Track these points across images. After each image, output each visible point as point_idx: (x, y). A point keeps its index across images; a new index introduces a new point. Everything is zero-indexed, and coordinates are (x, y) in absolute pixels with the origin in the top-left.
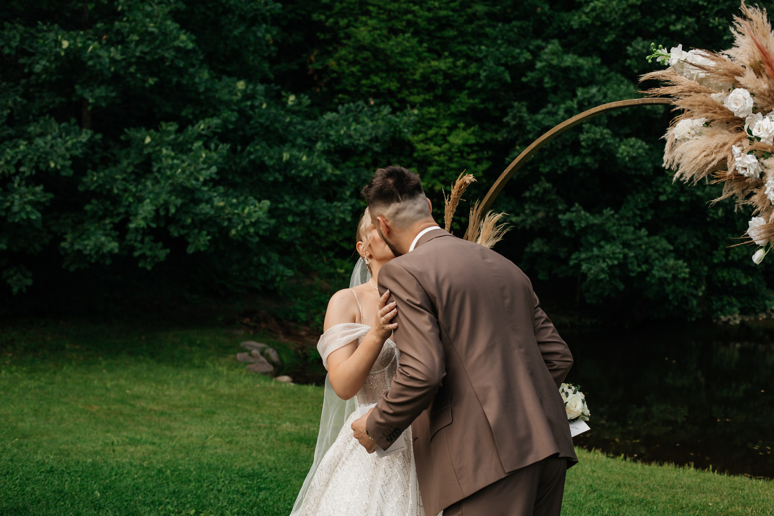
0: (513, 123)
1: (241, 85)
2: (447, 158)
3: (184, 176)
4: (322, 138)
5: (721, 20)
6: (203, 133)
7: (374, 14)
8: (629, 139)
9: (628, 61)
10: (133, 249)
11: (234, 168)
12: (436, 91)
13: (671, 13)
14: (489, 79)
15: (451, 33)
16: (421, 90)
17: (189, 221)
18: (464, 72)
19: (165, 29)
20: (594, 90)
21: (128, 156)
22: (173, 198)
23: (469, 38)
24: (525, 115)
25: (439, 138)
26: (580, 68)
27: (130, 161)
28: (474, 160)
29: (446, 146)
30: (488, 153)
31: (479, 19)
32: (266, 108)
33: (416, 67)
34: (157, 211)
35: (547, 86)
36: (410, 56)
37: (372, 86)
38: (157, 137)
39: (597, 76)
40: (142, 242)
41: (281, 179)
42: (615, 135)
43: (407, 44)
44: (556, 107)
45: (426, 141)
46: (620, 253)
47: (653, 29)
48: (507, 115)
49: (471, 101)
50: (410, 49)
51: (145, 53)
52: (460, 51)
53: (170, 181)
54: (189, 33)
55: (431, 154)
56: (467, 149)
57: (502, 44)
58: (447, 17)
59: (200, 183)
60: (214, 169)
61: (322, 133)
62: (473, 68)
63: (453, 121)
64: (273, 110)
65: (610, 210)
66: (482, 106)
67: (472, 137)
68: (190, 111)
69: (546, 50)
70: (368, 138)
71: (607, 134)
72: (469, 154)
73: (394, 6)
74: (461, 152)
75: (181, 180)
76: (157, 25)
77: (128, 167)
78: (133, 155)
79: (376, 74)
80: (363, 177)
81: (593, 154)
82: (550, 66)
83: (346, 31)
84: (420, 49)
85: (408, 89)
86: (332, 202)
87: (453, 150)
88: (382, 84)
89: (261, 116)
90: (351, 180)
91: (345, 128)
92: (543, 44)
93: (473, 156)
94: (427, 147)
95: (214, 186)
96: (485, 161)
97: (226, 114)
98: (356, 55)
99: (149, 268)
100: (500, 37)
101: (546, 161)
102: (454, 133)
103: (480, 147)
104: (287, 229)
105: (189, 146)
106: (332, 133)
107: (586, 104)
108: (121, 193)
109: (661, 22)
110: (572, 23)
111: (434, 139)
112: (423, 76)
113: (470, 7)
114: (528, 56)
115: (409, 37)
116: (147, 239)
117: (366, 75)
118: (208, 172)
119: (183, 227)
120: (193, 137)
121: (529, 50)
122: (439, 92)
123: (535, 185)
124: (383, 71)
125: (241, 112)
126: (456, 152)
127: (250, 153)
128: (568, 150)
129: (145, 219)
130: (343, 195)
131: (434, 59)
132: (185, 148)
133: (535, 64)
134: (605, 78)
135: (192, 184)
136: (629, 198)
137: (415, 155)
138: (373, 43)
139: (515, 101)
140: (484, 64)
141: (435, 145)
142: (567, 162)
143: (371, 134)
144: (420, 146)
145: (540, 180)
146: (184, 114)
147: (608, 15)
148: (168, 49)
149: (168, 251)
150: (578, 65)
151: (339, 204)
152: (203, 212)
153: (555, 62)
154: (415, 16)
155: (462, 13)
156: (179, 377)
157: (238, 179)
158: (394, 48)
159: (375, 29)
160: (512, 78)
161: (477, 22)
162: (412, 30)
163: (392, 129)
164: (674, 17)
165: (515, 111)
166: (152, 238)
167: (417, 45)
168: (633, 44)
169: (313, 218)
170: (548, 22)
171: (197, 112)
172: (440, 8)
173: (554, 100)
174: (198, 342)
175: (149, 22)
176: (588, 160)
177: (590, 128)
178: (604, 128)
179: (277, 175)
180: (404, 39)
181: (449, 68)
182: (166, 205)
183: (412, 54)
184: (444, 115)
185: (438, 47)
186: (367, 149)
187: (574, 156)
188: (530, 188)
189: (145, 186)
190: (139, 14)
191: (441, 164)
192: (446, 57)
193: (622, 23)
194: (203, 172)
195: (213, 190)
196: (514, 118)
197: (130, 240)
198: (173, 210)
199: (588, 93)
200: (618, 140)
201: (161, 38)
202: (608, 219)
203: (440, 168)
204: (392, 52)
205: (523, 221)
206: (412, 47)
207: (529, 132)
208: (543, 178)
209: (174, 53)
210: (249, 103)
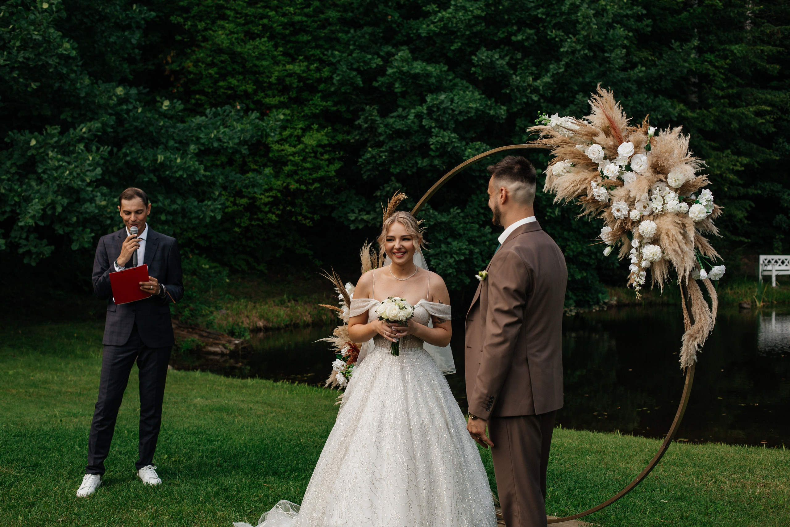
0: (366, 125)
1: (120, 91)
2: (301, 158)
3: (71, 177)
4: (192, 140)
5: (558, 33)
6: (85, 136)
7: (231, 19)
8: (474, 143)
9: (473, 69)
10: (18, 246)
11: (110, 169)
12: (291, 93)
13: (513, 24)
14: (342, 83)
15: (306, 38)
16: (276, 92)
17: (75, 219)
18: (318, 75)
19: (49, 37)
20: (443, 97)
21: (10, 157)
22: (60, 197)
23: (321, 42)
24: (378, 118)
25: (293, 139)
26: (429, 75)
27: (13, 162)
28: (326, 160)
29: (301, 146)
30: (339, 153)
31: (330, 24)
32: (142, 112)
33: (272, 70)
34: (44, 210)
35: (396, 90)
36: (265, 59)
37: (229, 88)
38: (40, 139)
39: (444, 82)
40: (27, 239)
41: (155, 180)
42: (462, 138)
43: (264, 48)
44: (407, 110)
45: (281, 141)
46: (465, 249)
47: (496, 39)
48: (359, 118)
49: (324, 103)
50: (266, 53)
51: (28, 59)
52: (313, 55)
53: (58, 182)
54: (72, 41)
55: (286, 155)
56: (320, 150)
57: (355, 50)
58: (302, 22)
59: (84, 184)
60: (99, 170)
61: (193, 136)
62: (326, 72)
63: (307, 123)
64: (149, 115)
65: (457, 209)
66: (335, 108)
67: (324, 137)
68: (69, 114)
69: (396, 57)
70: (237, 141)
71: (454, 138)
72: (322, 154)
73: (250, 11)
74: (315, 152)
75: (68, 181)
76: (41, 33)
77: (11, 168)
78: (16, 156)
79: (233, 77)
80: (230, 178)
81: (440, 156)
82: (401, 72)
83: (203, 34)
84: (275, 53)
85: (264, 91)
86: (202, 201)
87: (307, 150)
88: (238, 86)
89: (136, 119)
90: (220, 180)
91: (215, 132)
92: (394, 50)
93: (326, 156)
94: (283, 147)
95: (97, 187)
96: (336, 161)
97: (105, 118)
98: (214, 58)
99: (33, 264)
100: (352, 42)
101: (397, 162)
102: (308, 134)
103: (333, 147)
104: (160, 227)
105: (71, 148)
106: (202, 136)
107: (435, 109)
108: (7, 193)
109: (504, 32)
110: (420, 31)
111: (289, 140)
112: (278, 79)
113: (323, 13)
114: (379, 61)
115: (265, 42)
116: (32, 237)
117: (223, 77)
118: (93, 174)
119: (68, 225)
120: (75, 140)
121: (379, 56)
122: (293, 94)
123: (385, 185)
124: (240, 73)
125: (118, 115)
126: (310, 153)
127: (126, 155)
128: (417, 152)
129: (33, 217)
130: (212, 195)
131: (289, 63)
132: (67, 150)
133: (386, 70)
134: (451, 84)
135: (78, 185)
136: (474, 197)
137: (271, 155)
138: (231, 47)
139: (367, 104)
140: (337, 69)
141: (290, 145)
142: (417, 163)
143: (239, 138)
144: (275, 147)
145: (392, 181)
146: (62, 117)
147: (454, 25)
148: (51, 56)
149: (53, 247)
150: (427, 72)
151: (210, 203)
152: (88, 211)
153: (405, 69)
154: (270, 21)
155: (316, 19)
156: (70, 366)
157: (114, 180)
158: (251, 52)
159: (232, 33)
160: (363, 83)
161: (328, 28)
162: (268, 34)
163: (260, 133)
164: (515, 28)
165: (367, 115)
166: (37, 235)
167: (273, 49)
168: (477, 53)
169: (184, 217)
170: (397, 29)
171: (76, 115)
172: (295, 13)
173: (404, 104)
174: (75, 335)
175: (34, 30)
176: (436, 162)
177: (439, 133)
178: (451, 133)
179: (152, 176)
180: (260, 43)
181: (304, 72)
182: (53, 205)
183: (267, 57)
184: (298, 117)
185: (292, 51)
186: (236, 151)
187: (423, 158)
188: (381, 187)
189: (31, 186)
190: (23, 22)
191: (295, 164)
192: (300, 61)
193: (468, 33)
194: (88, 173)
195: (96, 190)
196: (366, 121)
197: (16, 237)
198: (59, 209)
199: (437, 99)
200: (464, 143)
201: (44, 45)
202: (454, 217)
203: (295, 168)
204: (249, 55)
205: (374, 219)
206: (268, 51)
207: (380, 134)
208: (393, 178)
209: (58, 61)
210: (125, 107)
